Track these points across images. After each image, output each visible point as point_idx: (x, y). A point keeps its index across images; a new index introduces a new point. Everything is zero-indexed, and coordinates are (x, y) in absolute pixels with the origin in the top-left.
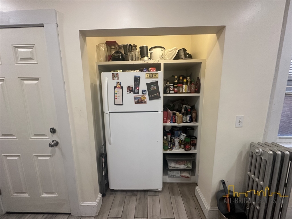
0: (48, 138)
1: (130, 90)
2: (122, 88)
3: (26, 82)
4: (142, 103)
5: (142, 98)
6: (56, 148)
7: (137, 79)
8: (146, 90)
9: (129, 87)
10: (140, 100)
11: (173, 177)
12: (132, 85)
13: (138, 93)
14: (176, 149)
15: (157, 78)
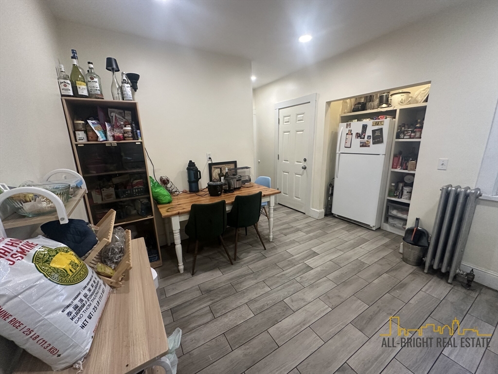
0: (302, 164)
1: (358, 136)
2: (352, 134)
3: (298, 133)
4: (366, 146)
5: (367, 142)
6: (305, 171)
7: (365, 127)
8: (370, 136)
9: (357, 133)
10: (364, 144)
11: (393, 226)
12: (360, 132)
13: (364, 138)
14: (404, 199)
15: (383, 125)
